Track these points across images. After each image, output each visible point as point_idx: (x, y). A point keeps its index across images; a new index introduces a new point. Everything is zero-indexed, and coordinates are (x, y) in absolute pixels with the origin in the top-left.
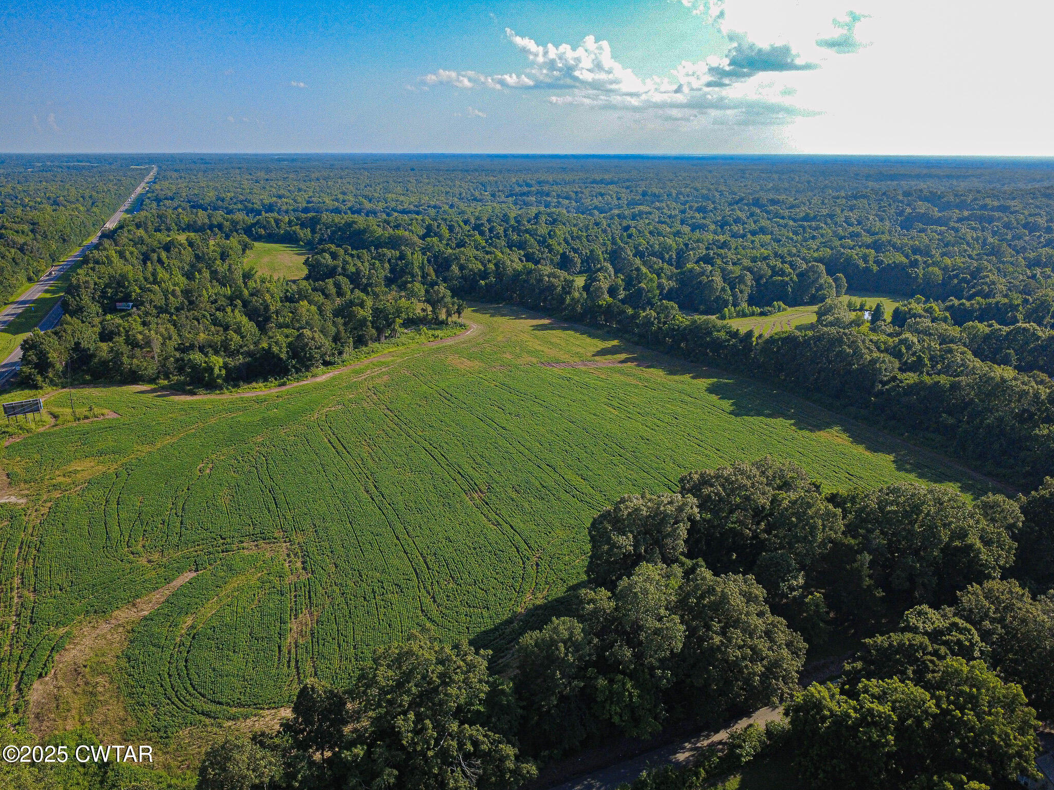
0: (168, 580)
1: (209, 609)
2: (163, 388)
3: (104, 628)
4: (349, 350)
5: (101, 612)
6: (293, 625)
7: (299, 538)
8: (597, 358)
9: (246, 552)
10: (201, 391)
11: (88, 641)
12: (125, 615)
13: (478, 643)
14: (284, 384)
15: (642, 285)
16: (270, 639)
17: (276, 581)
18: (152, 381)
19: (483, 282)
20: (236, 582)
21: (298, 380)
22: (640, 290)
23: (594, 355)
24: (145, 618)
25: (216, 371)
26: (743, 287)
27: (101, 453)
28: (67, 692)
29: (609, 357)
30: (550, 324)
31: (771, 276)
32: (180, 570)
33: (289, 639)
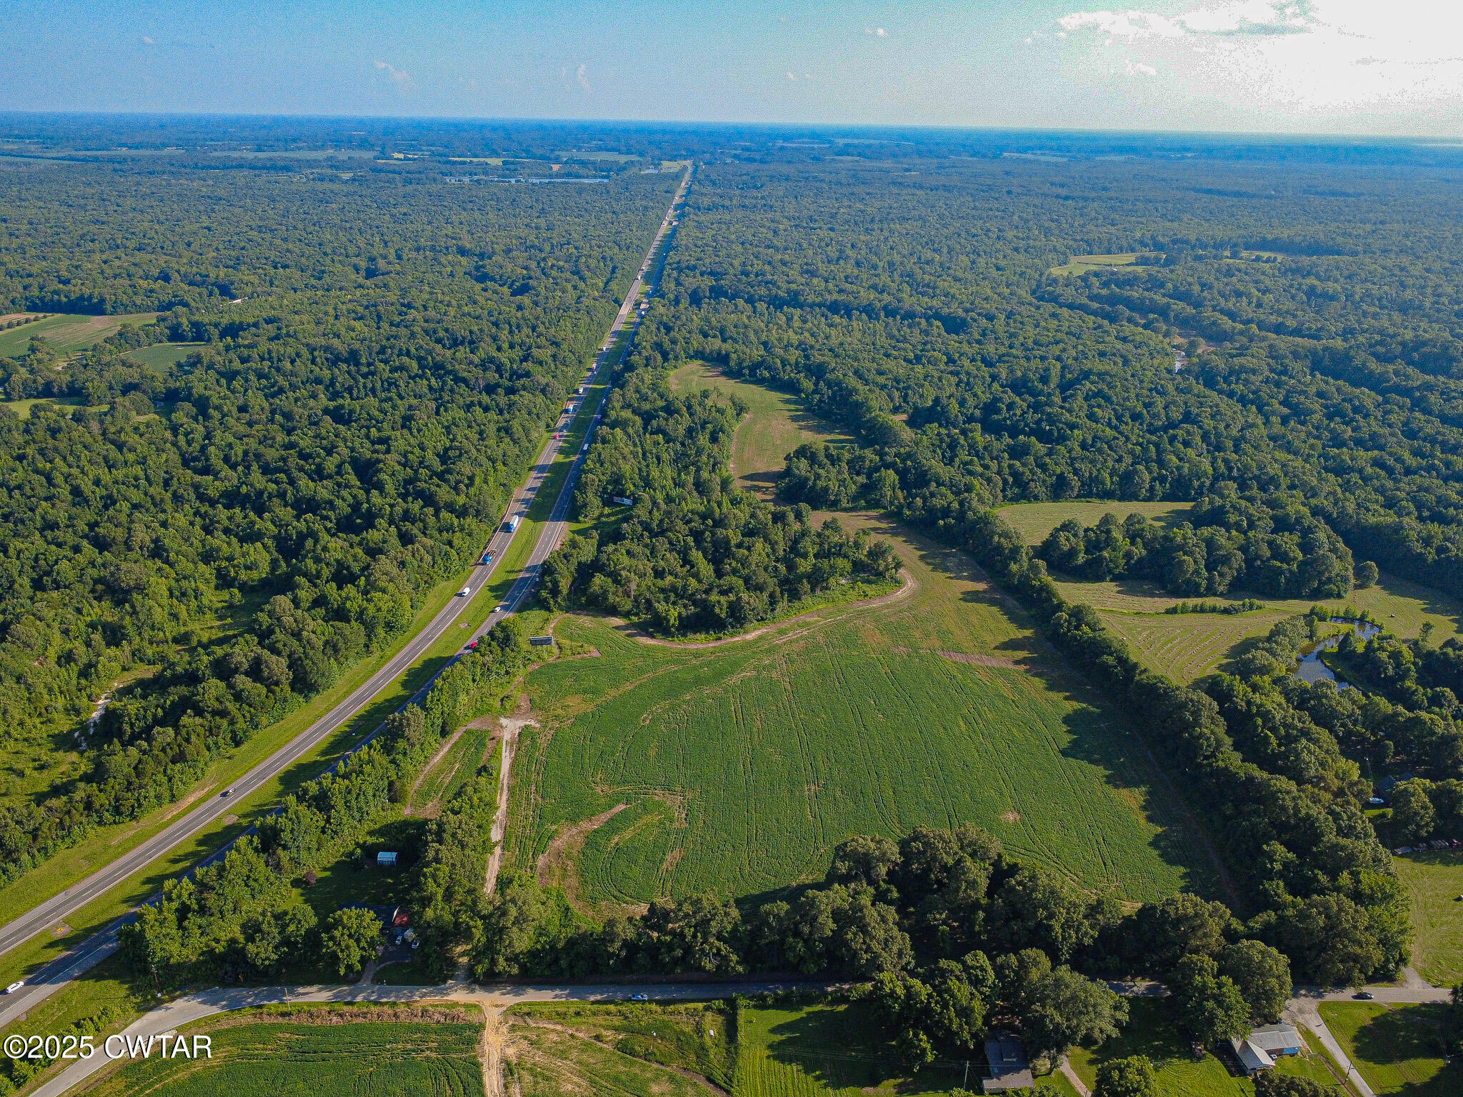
0: (611, 807)
1: (628, 834)
2: (633, 625)
3: (574, 831)
4: (782, 605)
5: (573, 820)
6: (668, 857)
7: (689, 796)
8: (997, 652)
9: (657, 798)
10: (658, 635)
11: (565, 837)
12: (585, 825)
13: (739, 902)
14: (720, 639)
15: (1105, 554)
16: (654, 862)
17: (667, 823)
18: (627, 615)
19: (941, 522)
20: (647, 819)
21: (732, 635)
22: (1101, 558)
23: (996, 648)
24: (595, 831)
25: (672, 621)
26: (1225, 569)
27: (585, 692)
28: (554, 865)
29: (1009, 653)
30: (985, 592)
31: (1268, 559)
32: (618, 802)
33: (664, 866)
